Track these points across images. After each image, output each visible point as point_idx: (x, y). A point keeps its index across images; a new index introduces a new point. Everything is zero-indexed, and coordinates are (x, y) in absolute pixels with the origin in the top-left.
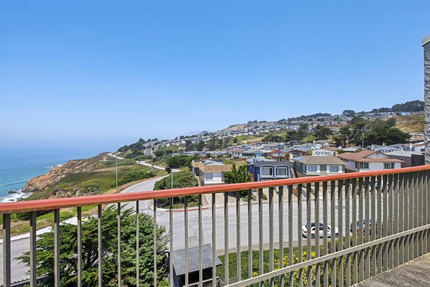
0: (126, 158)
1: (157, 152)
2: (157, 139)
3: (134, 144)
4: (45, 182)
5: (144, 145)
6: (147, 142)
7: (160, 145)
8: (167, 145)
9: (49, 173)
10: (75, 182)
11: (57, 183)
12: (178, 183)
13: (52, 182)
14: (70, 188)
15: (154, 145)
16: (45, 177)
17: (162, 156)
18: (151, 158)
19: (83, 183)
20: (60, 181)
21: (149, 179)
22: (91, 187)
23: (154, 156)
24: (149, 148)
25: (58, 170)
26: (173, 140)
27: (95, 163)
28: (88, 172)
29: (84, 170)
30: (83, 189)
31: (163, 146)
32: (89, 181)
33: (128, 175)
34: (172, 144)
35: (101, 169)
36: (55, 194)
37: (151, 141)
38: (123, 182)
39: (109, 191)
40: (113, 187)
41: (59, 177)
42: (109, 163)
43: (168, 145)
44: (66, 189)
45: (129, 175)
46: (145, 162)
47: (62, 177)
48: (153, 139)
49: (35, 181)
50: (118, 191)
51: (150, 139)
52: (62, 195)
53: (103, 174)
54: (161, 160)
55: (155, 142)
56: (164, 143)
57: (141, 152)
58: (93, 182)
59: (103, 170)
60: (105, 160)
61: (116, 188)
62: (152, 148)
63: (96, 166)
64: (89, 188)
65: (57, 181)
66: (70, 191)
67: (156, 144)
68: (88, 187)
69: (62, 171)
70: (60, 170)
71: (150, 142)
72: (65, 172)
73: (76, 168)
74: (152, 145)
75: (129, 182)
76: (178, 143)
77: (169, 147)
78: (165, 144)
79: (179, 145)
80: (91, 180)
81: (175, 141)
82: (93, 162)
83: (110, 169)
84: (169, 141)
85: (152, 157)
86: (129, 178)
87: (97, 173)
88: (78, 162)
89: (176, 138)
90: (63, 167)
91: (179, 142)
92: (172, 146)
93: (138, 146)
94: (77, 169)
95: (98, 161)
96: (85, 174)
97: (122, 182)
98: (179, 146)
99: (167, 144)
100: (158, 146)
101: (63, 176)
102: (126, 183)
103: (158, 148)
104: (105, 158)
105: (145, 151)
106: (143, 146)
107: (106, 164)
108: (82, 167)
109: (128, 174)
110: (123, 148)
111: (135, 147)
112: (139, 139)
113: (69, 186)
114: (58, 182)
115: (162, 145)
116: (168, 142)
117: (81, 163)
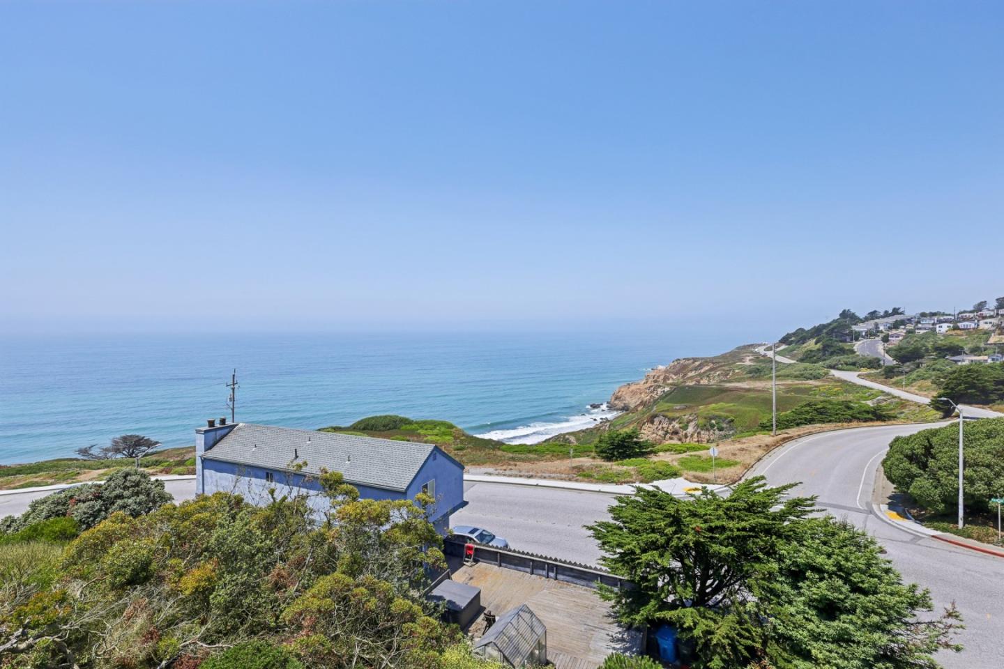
0: (802, 360)
1: (900, 349)
2: (901, 311)
3: (824, 326)
4: (638, 396)
5: (855, 328)
6: (866, 319)
7: (910, 327)
8: (938, 329)
9: (644, 381)
10: (686, 404)
11: (656, 402)
12: (989, 456)
13: (648, 397)
14: (677, 415)
15: (890, 328)
16: (638, 387)
17: (917, 361)
18: (879, 366)
19: (701, 407)
20: (661, 398)
21: (871, 424)
22: (718, 420)
23: (890, 361)
24: (871, 335)
25: (659, 377)
26: (965, 312)
27: (726, 368)
28: (711, 385)
29: (704, 382)
30: (701, 421)
31: (922, 332)
32: (714, 405)
33: (805, 406)
34: (961, 325)
35: (739, 382)
36: (652, 422)
37: (878, 318)
38: (792, 422)
39: (754, 437)
40: (765, 428)
41: (659, 390)
42: (758, 369)
43: (944, 328)
44: (670, 414)
45: (809, 405)
46: (859, 376)
47: (664, 391)
48: (886, 312)
49: (624, 393)
50: (777, 442)
51: (875, 312)
52: (664, 425)
53: (742, 393)
54: (914, 375)
55: (892, 320)
56: (927, 323)
57: (847, 346)
58: (721, 409)
59: (744, 385)
60: (748, 363)
61: (772, 434)
62: (881, 335)
63: (728, 374)
64: (713, 422)
65: (657, 397)
66: (677, 420)
67: (896, 326)
68: (711, 419)
69: (666, 378)
70: (662, 377)
71: (877, 321)
72: (671, 381)
73: (690, 374)
74: (881, 328)
75: (806, 424)
76: (988, 320)
77: (946, 336)
78: (931, 326)
79: (993, 328)
80: (716, 403)
81: (972, 315)
82: (721, 366)
83: (758, 385)
84: (949, 315)
85: (882, 362)
86: (808, 412)
87: (730, 391)
88: (693, 363)
89: (980, 306)
90: (666, 371)
91: (991, 317)
92: (959, 332)
93: (836, 330)
94: (691, 378)
95: (732, 364)
96: (706, 389)
97: (787, 421)
98: (994, 331)
99: (938, 326)
100: (905, 331)
101: (667, 389)
102: (798, 425)
103: (905, 338)
104: (748, 358)
105: (857, 346)
106: (852, 331)
107: (750, 372)
108: (699, 375)
109: (804, 403)
110: (794, 334)
111: (827, 333)
112: (841, 312)
113: (676, 410)
114: (658, 399)
115: (920, 329)
116: (942, 318)
117: (700, 365)
